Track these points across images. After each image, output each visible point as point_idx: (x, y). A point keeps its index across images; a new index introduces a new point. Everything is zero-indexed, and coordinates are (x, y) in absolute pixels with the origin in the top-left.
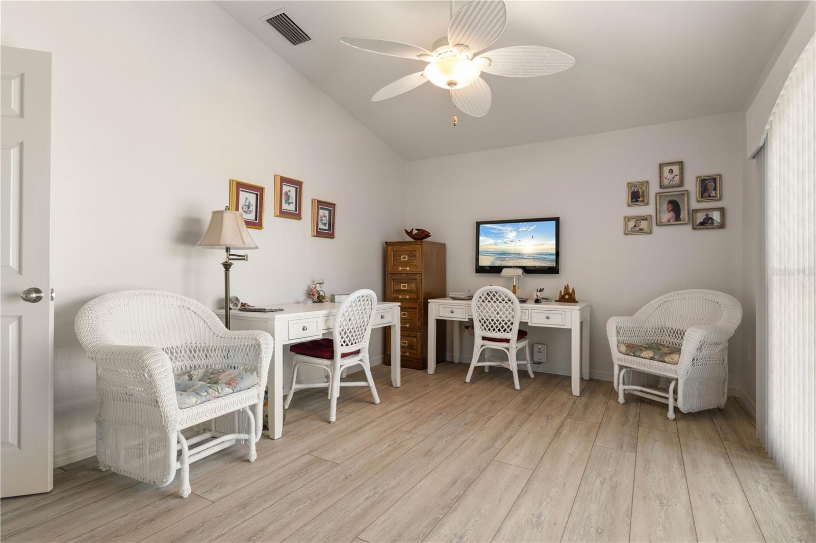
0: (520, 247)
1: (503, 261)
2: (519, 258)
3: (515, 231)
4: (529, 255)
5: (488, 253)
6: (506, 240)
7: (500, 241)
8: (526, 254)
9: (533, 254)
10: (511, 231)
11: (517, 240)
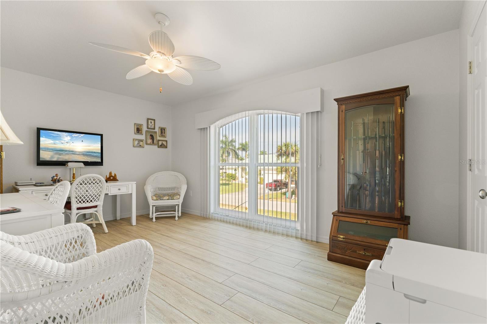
0: (74, 147)
1: (60, 155)
2: (73, 154)
3: (70, 136)
4: (80, 152)
5: (47, 149)
6: (63, 142)
7: (58, 142)
8: (78, 152)
9: (83, 152)
10: (67, 136)
11: (71, 142)
